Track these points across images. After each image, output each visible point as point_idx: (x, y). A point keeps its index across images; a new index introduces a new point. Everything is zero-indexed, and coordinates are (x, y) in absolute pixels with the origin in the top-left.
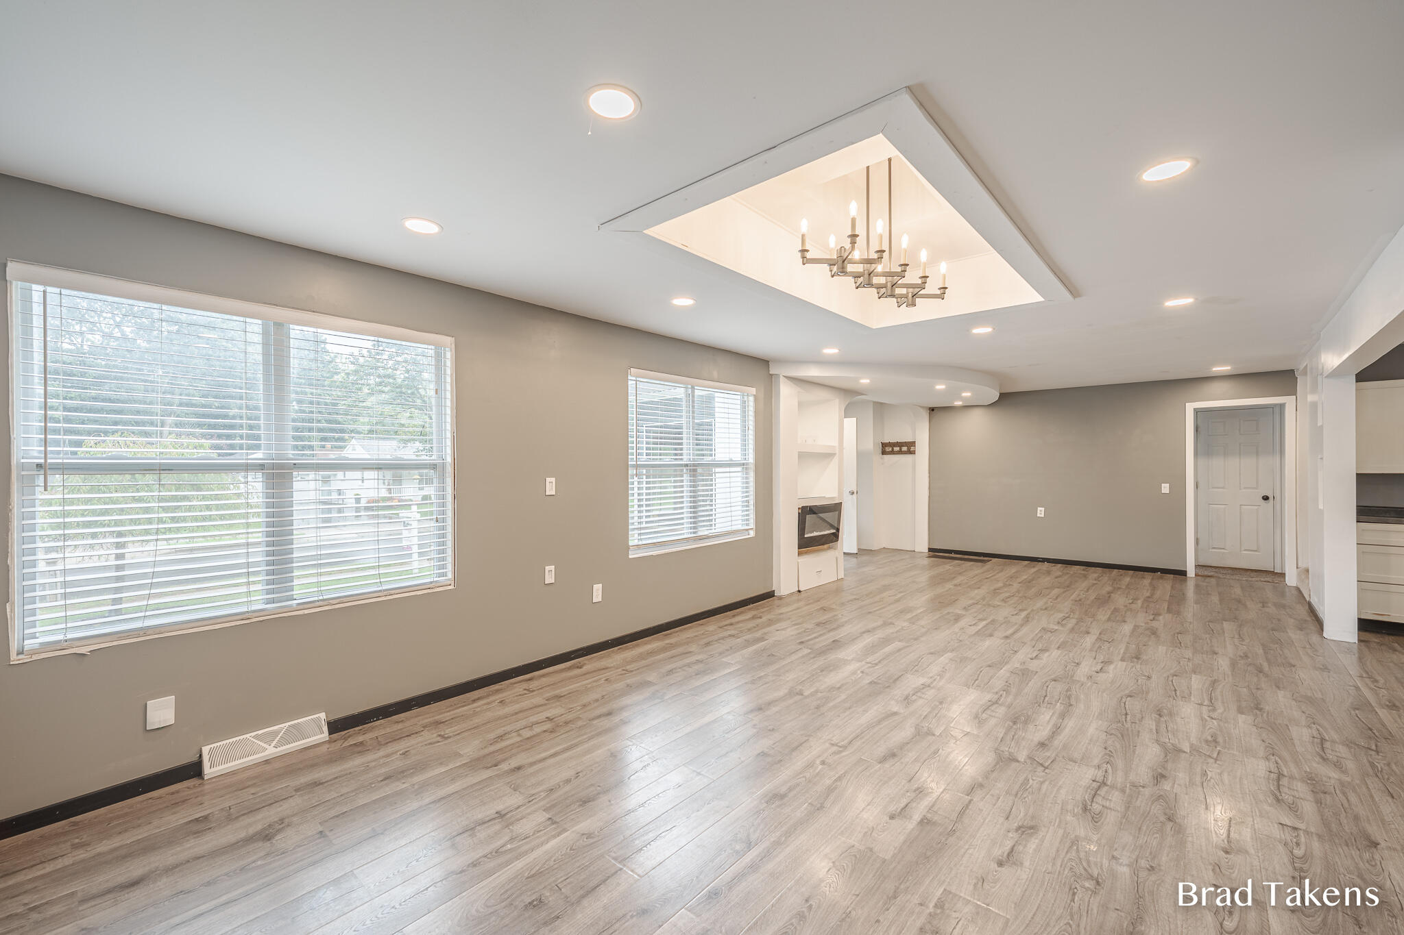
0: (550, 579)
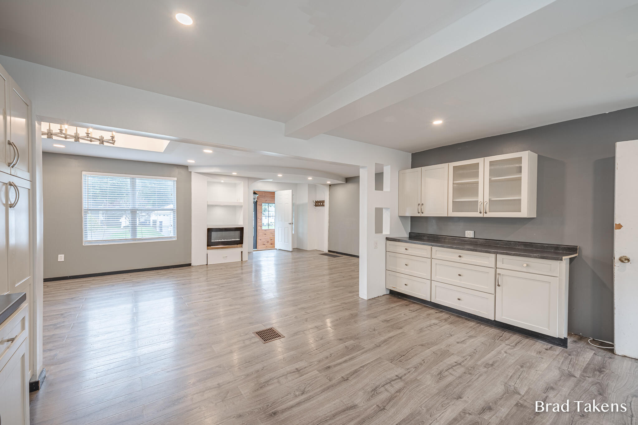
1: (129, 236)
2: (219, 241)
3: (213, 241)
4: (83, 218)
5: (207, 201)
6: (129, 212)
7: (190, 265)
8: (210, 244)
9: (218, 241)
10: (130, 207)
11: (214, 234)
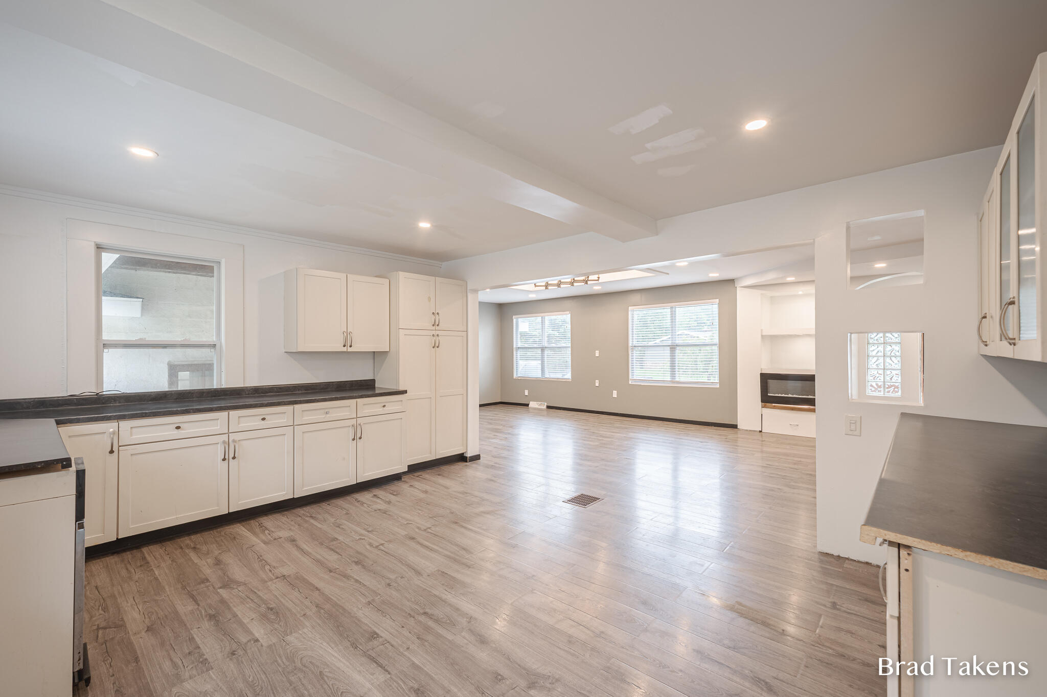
0: (597, 384)
1: (668, 378)
2: (782, 395)
3: (771, 395)
4: (630, 354)
5: (762, 330)
6: (669, 348)
7: (734, 427)
8: (767, 399)
9: (780, 395)
10: (669, 343)
11: (772, 383)
